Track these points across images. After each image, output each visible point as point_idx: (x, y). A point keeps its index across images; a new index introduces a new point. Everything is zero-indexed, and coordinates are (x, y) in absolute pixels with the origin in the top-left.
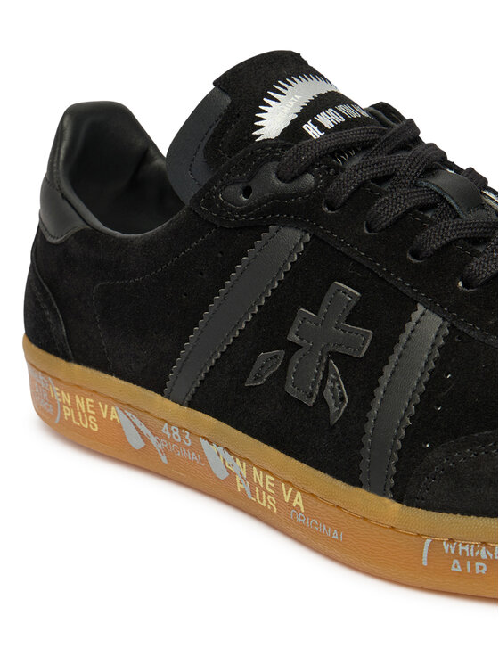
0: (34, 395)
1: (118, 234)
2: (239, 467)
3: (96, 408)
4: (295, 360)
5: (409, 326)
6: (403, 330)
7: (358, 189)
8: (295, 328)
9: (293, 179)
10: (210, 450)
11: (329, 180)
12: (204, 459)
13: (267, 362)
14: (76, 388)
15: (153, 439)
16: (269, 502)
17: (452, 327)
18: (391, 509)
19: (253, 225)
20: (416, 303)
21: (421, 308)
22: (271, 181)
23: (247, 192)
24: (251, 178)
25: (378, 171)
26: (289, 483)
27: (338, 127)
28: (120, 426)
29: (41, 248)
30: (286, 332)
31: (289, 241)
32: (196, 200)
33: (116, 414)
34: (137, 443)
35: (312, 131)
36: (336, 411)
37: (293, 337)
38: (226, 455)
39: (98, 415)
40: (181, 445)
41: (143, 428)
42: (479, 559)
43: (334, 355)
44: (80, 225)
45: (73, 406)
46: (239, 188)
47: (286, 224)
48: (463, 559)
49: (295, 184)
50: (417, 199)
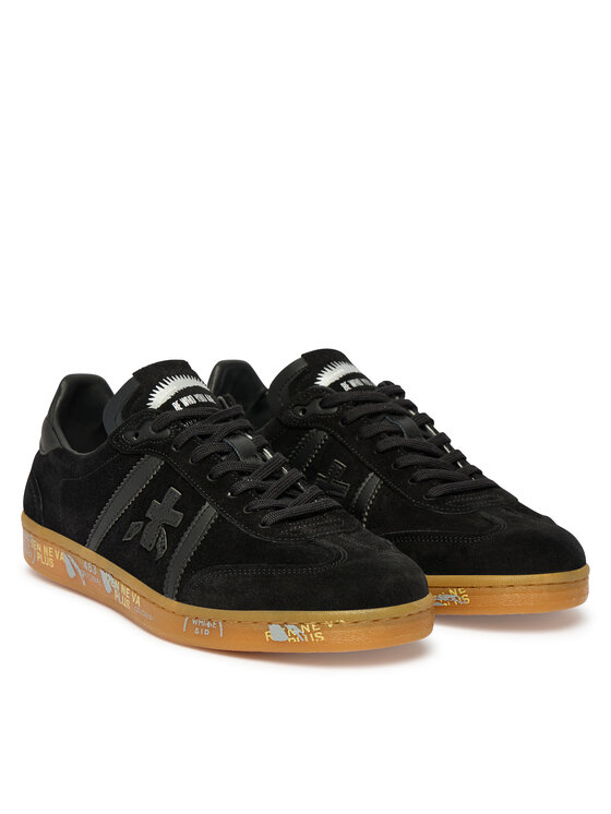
0: (24, 546)
1: (76, 453)
2: (116, 584)
3: (53, 553)
4: (147, 527)
5: (200, 512)
6: (200, 509)
7: (190, 439)
8: (150, 510)
9: (160, 431)
10: (104, 575)
11: (177, 433)
12: (102, 582)
13: (135, 527)
14: (45, 541)
15: (79, 571)
16: (126, 604)
17: (220, 515)
18: (174, 604)
19: (137, 454)
20: (205, 501)
21: (207, 504)
22: (148, 431)
23: (137, 435)
24: (139, 428)
25: (203, 432)
26: (135, 592)
27: (191, 406)
28: (64, 564)
29: (39, 458)
30: (145, 512)
31: (151, 466)
32: (113, 435)
33: (63, 557)
34: (72, 574)
35: (176, 406)
36: (161, 553)
37: (148, 515)
38: (111, 578)
39: (54, 558)
40: (92, 574)
41: (75, 565)
42: (206, 627)
43: (165, 526)
44: (58, 445)
45: (42, 553)
46: (132, 433)
47: (152, 454)
48: (200, 627)
49: (160, 435)
50: (218, 447)
